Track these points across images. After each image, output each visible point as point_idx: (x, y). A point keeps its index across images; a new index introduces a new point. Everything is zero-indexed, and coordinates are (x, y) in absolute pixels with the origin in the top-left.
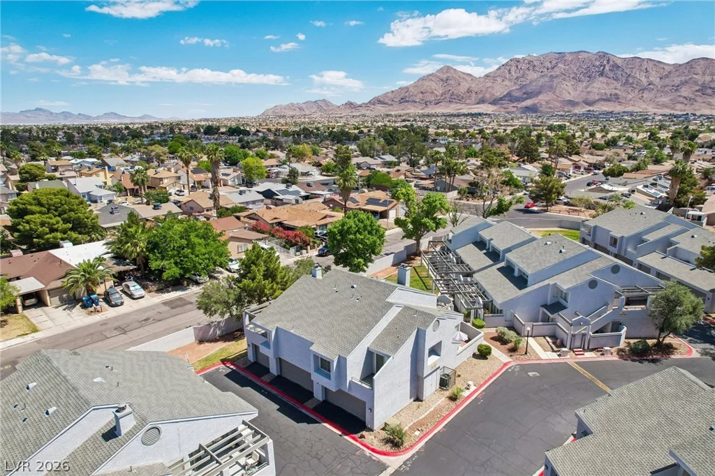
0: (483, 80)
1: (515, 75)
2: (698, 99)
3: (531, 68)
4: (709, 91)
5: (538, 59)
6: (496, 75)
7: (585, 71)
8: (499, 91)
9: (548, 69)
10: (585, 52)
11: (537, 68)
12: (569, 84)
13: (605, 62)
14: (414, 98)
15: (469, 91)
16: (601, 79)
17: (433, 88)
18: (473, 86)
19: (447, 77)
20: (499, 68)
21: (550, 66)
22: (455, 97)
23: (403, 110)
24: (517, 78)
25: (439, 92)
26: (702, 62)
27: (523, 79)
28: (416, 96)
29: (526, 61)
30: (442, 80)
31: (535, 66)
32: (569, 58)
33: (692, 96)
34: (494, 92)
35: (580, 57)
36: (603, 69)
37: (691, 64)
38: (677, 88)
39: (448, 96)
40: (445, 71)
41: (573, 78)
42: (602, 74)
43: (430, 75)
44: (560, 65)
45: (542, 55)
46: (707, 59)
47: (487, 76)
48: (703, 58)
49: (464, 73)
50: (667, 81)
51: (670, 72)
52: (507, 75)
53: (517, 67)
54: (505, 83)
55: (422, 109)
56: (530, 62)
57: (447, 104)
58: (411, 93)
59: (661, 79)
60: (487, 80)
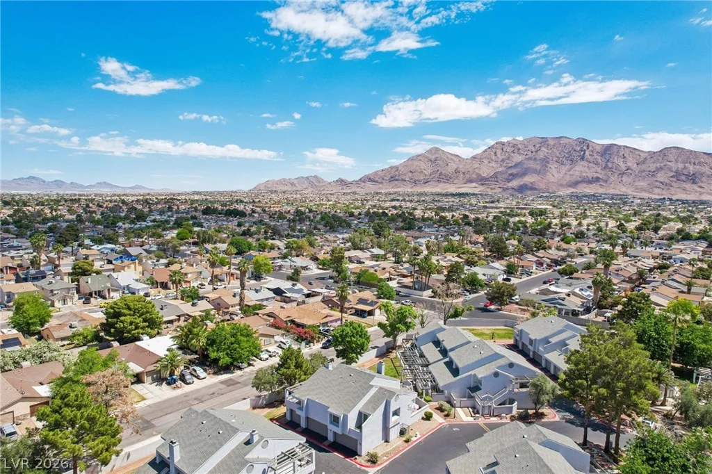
0: (470, 161)
1: (501, 158)
2: (673, 184)
3: (516, 151)
4: (683, 178)
5: (522, 143)
6: (482, 157)
7: (567, 155)
8: (486, 171)
9: (532, 152)
10: (566, 137)
11: (521, 151)
12: (552, 167)
13: (585, 148)
14: (404, 177)
15: (457, 171)
16: (582, 163)
17: (422, 168)
18: (461, 166)
19: (435, 157)
20: (486, 151)
21: (533, 150)
22: (444, 177)
23: (393, 188)
24: (503, 160)
25: (428, 172)
26: (674, 151)
27: (508, 161)
28: (405, 175)
29: (511, 145)
30: (431, 161)
31: (519, 149)
32: (551, 142)
33: (668, 182)
34: (481, 173)
35: (562, 142)
36: (584, 154)
37: (664, 152)
38: (653, 174)
39: (437, 175)
40: (433, 152)
41: (556, 161)
42: (582, 159)
43: (419, 156)
44: (543, 149)
45: (526, 139)
46: (678, 148)
47: (474, 158)
48: (675, 147)
49: (451, 154)
50: (643, 167)
51: (645, 159)
52: (494, 158)
53: (502, 149)
54: (491, 165)
55: (412, 188)
56: (514, 146)
57: (436, 184)
58: (401, 172)
59: (638, 164)
60: (474, 162)
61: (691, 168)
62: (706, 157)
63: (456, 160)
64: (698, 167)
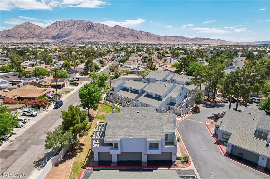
0: (46, 29)
1: (59, 28)
2: (119, 38)
3: (65, 25)
4: (121, 36)
5: (67, 22)
6: (51, 27)
7: (85, 27)
8: (54, 33)
9: (71, 26)
10: (83, 20)
11: (67, 25)
12: (80, 32)
14: (14, 36)
15: (41, 33)
16: (90, 30)
17: (23, 31)
18: (42, 31)
19: (28, 26)
20: (52, 25)
21: (72, 25)
22: (35, 36)
23: (9, 40)
24: (60, 29)
25: (27, 33)
26: (118, 27)
27: (63, 29)
28: (14, 34)
29: (63, 22)
30: (27, 28)
31: (66, 24)
33: (118, 37)
34: (52, 34)
35: (82, 22)
36: (91, 27)
37: (115, 27)
38: (113, 34)
39: (31, 35)
40: (27, 24)
41: (81, 29)
44: (75, 24)
46: (119, 26)
47: (47, 27)
48: (118, 26)
49: (36, 26)
50: (110, 32)
51: (110, 29)
52: (56, 27)
53: (59, 24)
54: (56, 30)
55: (20, 40)
56: (64, 23)
57: (32, 39)
58: (12, 33)
59: (108, 31)
60: (48, 29)
61: (123, 33)
62: (126, 29)
63: (40, 28)
64: (125, 32)
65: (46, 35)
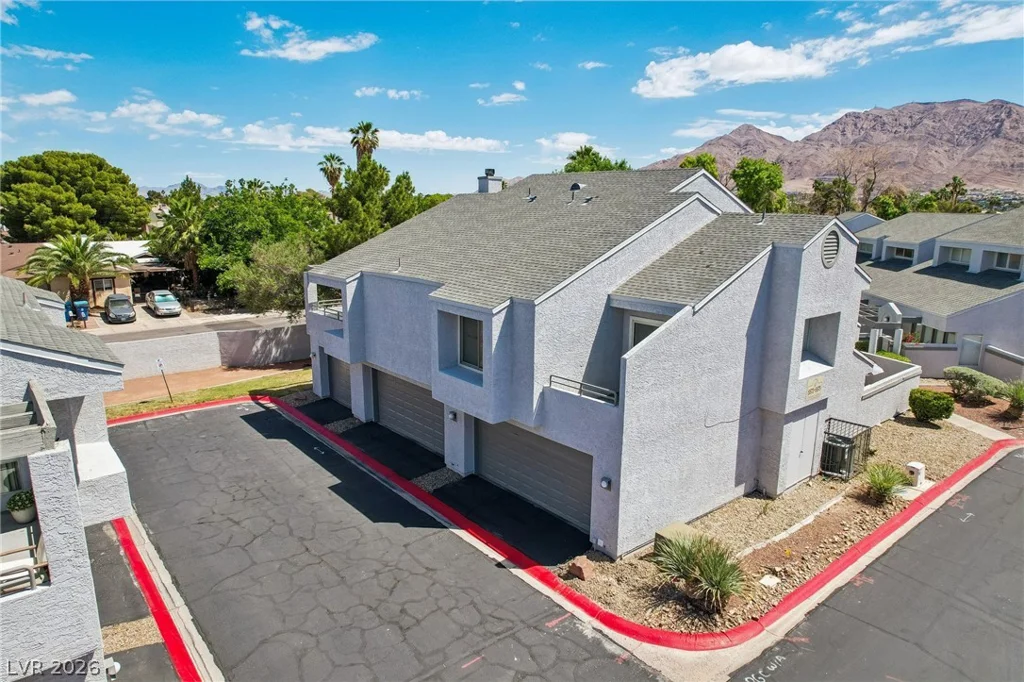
0: (802, 145)
1: (852, 138)
3: (878, 127)
5: (890, 113)
6: (821, 138)
7: (967, 130)
8: (826, 160)
9: (906, 128)
10: (969, 101)
11: (888, 127)
12: (940, 150)
13: (1003, 116)
16: (995, 141)
17: (725, 156)
18: (786, 154)
19: (746, 140)
20: (828, 128)
21: (908, 123)
24: (855, 142)
25: (734, 162)
27: (864, 143)
29: (870, 117)
30: (739, 145)
31: (884, 124)
32: (942, 110)
34: (818, 163)
35: (961, 108)
36: (1000, 126)
40: (743, 132)
41: (948, 141)
42: (997, 134)
43: (721, 138)
44: (925, 121)
45: (897, 108)
47: (808, 139)
49: (772, 136)
52: (840, 138)
54: (836, 150)
56: (876, 118)
60: (808, 146)
63: (779, 144)
65: (796, 168)
